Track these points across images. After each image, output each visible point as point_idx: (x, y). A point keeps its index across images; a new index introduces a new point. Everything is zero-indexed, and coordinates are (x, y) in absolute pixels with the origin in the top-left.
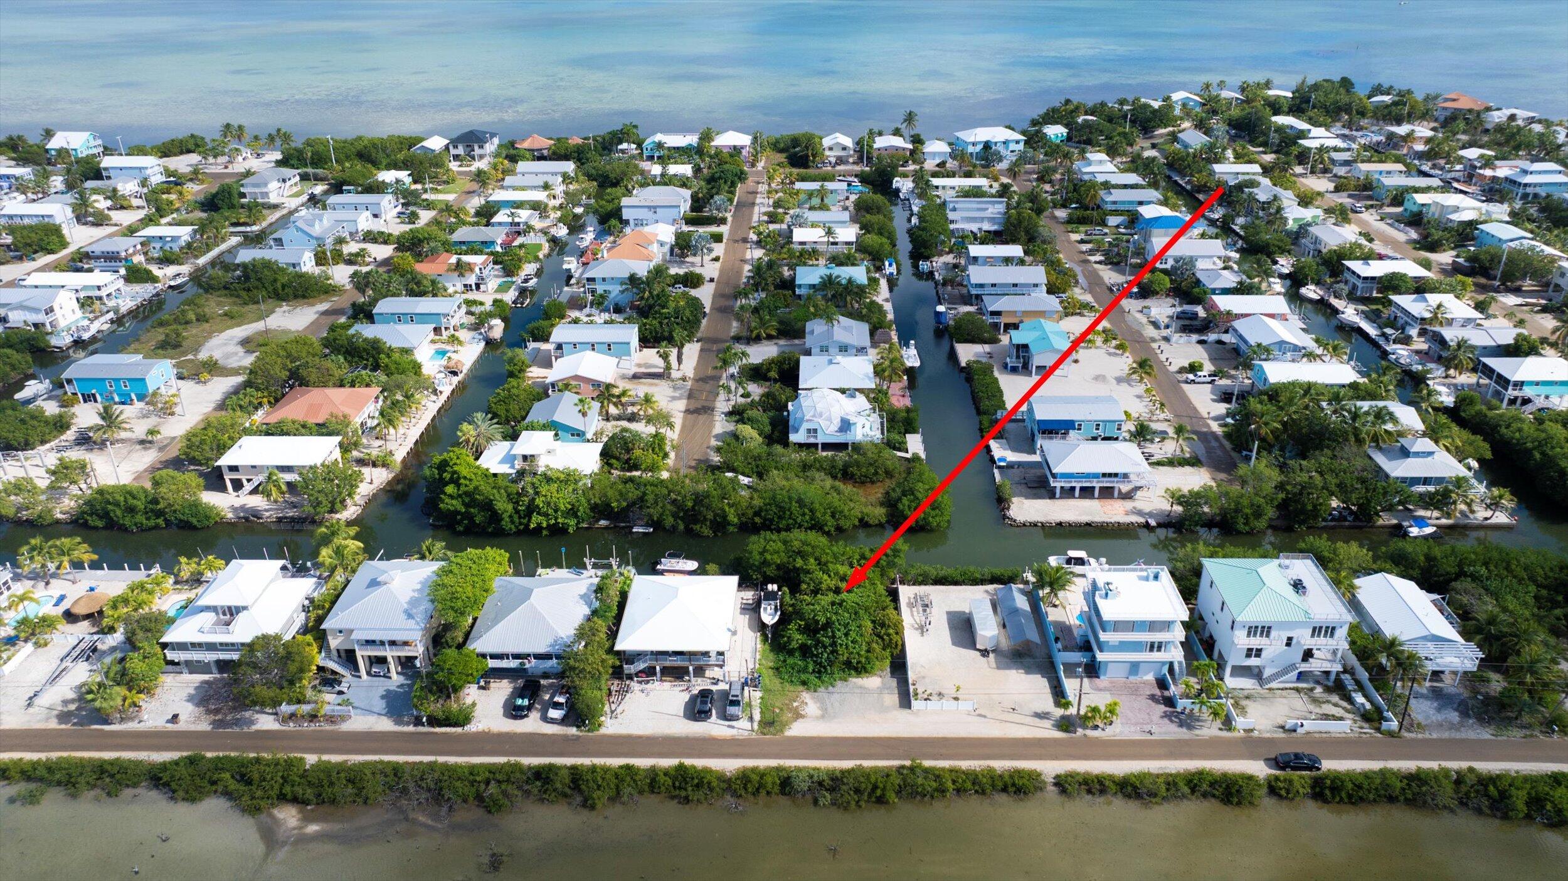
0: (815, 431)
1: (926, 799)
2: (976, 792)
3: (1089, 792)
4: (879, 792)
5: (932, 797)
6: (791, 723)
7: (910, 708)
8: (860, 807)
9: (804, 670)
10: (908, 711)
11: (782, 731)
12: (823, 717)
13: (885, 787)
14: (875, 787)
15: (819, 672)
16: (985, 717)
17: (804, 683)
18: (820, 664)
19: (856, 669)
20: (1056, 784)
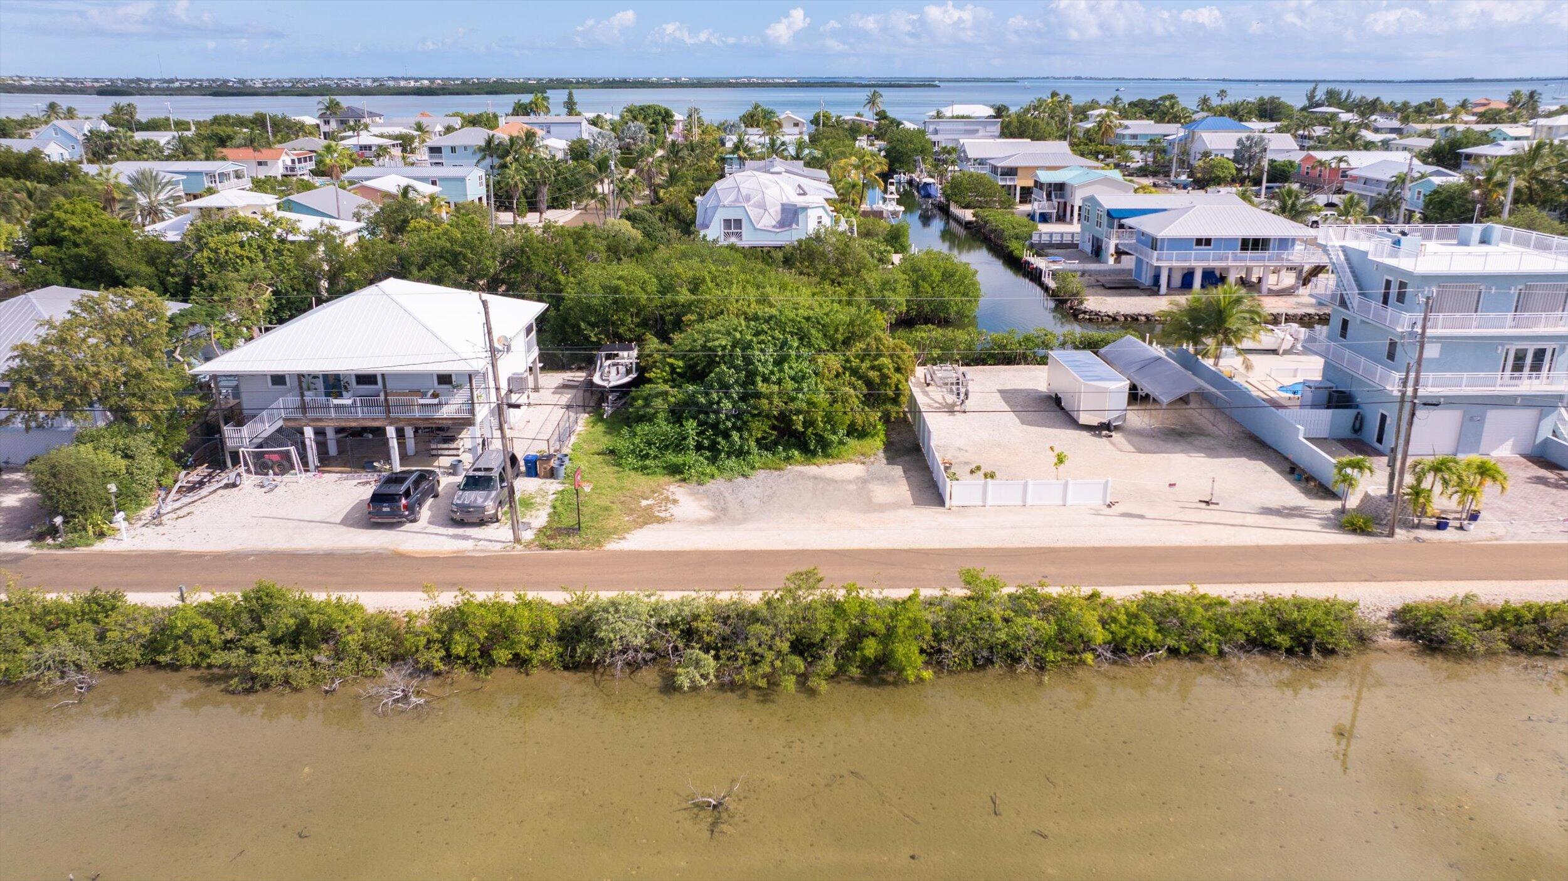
0: (738, 223)
1: (1021, 668)
2: (1173, 652)
3: (1518, 647)
4: (871, 648)
5: (1041, 665)
6: (628, 530)
7: (942, 503)
8: (812, 693)
9: (679, 446)
10: (941, 509)
11: (599, 543)
12: (714, 520)
13: (891, 632)
14: (858, 635)
15: (713, 447)
16: (1142, 517)
17: (675, 470)
18: (715, 426)
19: (805, 449)
20: (1400, 633)
